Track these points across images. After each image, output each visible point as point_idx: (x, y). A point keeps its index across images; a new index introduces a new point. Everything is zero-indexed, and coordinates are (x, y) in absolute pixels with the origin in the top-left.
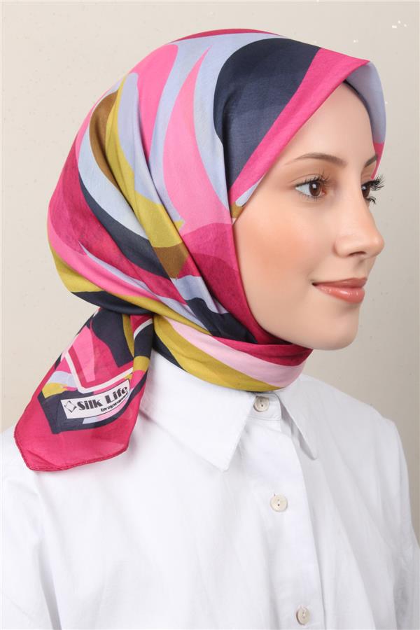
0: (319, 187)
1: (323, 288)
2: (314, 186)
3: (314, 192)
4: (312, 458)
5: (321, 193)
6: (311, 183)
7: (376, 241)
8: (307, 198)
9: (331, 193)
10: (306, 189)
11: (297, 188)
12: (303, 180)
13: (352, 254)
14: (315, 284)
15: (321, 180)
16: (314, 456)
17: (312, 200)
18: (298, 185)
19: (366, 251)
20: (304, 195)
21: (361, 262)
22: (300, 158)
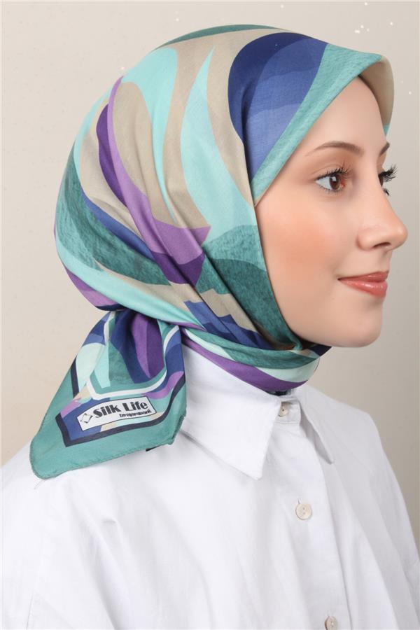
0: (339, 179)
1: (348, 282)
2: (334, 179)
3: (334, 185)
4: (329, 462)
5: (341, 186)
6: (332, 175)
7: (400, 231)
8: (327, 192)
9: (349, 184)
10: (326, 183)
11: (318, 182)
12: (324, 172)
13: (376, 246)
14: (339, 279)
15: (341, 173)
16: (332, 460)
17: (333, 194)
18: (319, 178)
19: (390, 242)
20: (324, 188)
21: (386, 252)
22: (319, 148)
